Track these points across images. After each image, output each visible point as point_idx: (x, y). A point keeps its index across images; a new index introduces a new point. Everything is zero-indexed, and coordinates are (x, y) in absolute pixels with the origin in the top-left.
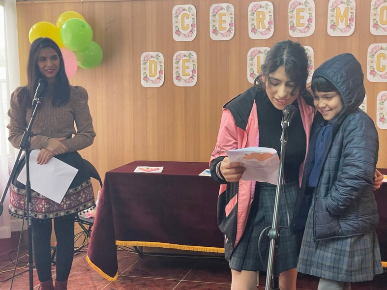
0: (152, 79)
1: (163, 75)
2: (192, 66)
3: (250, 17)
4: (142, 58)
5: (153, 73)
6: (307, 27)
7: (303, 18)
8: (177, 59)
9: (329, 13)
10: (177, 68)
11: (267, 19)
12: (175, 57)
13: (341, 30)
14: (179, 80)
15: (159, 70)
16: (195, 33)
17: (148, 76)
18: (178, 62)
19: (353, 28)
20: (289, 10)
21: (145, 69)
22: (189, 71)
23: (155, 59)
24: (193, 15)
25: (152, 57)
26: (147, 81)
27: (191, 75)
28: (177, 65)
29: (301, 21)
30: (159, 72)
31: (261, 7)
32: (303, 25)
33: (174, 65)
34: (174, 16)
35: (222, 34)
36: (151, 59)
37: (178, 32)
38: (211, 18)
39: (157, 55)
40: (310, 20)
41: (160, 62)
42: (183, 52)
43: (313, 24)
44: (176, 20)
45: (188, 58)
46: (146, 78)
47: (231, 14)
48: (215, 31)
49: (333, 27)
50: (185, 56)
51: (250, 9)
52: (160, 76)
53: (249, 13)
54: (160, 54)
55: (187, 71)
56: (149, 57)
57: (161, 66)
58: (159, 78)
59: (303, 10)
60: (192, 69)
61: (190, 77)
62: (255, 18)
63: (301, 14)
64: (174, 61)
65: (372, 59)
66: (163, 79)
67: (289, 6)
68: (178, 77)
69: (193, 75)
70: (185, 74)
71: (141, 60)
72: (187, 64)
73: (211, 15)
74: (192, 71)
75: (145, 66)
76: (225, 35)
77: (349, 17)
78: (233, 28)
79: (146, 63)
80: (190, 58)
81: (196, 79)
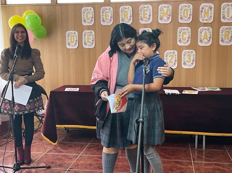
0: (72, 44)
1: (78, 43)
2: (92, 38)
3: (120, 14)
4: (67, 34)
5: (73, 41)
6: (149, 19)
7: (146, 14)
9: (159, 12)
10: (85, 39)
11: (129, 15)
12: (83, 33)
13: (165, 20)
15: (75, 40)
16: (93, 21)
17: (70, 43)
18: (85, 36)
19: (171, 19)
20: (140, 10)
21: (68, 39)
23: (73, 35)
24: (92, 12)
25: (72, 33)
26: (69, 45)
27: (91, 42)
29: (146, 16)
31: (126, 8)
32: (146, 18)
33: (83, 37)
34: (82, 13)
35: (107, 22)
36: (71, 35)
37: (85, 21)
38: (101, 14)
40: (150, 15)
42: (88, 31)
43: (151, 17)
44: (84, 15)
46: (69, 44)
47: (111, 12)
48: (103, 21)
49: (161, 19)
50: (88, 33)
51: (120, 9)
52: (76, 43)
53: (120, 12)
54: (76, 32)
55: (90, 40)
56: (70, 33)
59: (146, 10)
62: (123, 14)
63: (146, 12)
64: (83, 36)
65: (180, 35)
66: (77, 45)
67: (140, 9)
68: (85, 44)
69: (93, 42)
70: (89, 42)
72: (89, 37)
73: (101, 12)
74: (92, 40)
76: (108, 22)
77: (169, 14)
78: (112, 19)
79: (69, 36)
80: (91, 34)
81: (94, 44)
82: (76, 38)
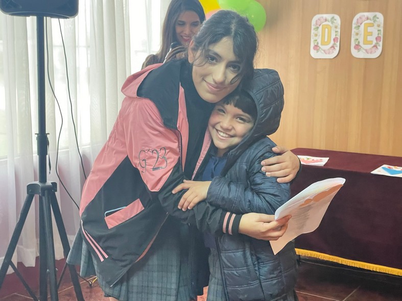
0: (324, 48)
1: (338, 44)
2: (377, 33)
4: (313, 22)
5: (326, 40)
8: (357, 22)
10: (357, 34)
12: (355, 21)
14: (359, 50)
15: (333, 36)
17: (319, 45)
18: (359, 26)
21: (316, 35)
22: (372, 38)
23: (330, 24)
25: (326, 20)
26: (318, 50)
27: (374, 44)
28: (357, 31)
30: (334, 40)
33: (354, 31)
36: (324, 24)
39: (333, 18)
41: (336, 27)
42: (366, 14)
45: (372, 22)
46: (316, 47)
50: (368, 19)
52: (335, 44)
54: (337, 17)
55: (369, 38)
56: (322, 20)
57: (336, 32)
58: (333, 47)
60: (377, 36)
61: (373, 45)
64: (354, 26)
66: (337, 49)
68: (358, 47)
69: (377, 43)
70: (366, 42)
71: (312, 24)
72: (370, 29)
74: (376, 39)
75: (316, 32)
79: (318, 28)
80: (374, 21)
81: (380, 48)
82: (335, 33)
